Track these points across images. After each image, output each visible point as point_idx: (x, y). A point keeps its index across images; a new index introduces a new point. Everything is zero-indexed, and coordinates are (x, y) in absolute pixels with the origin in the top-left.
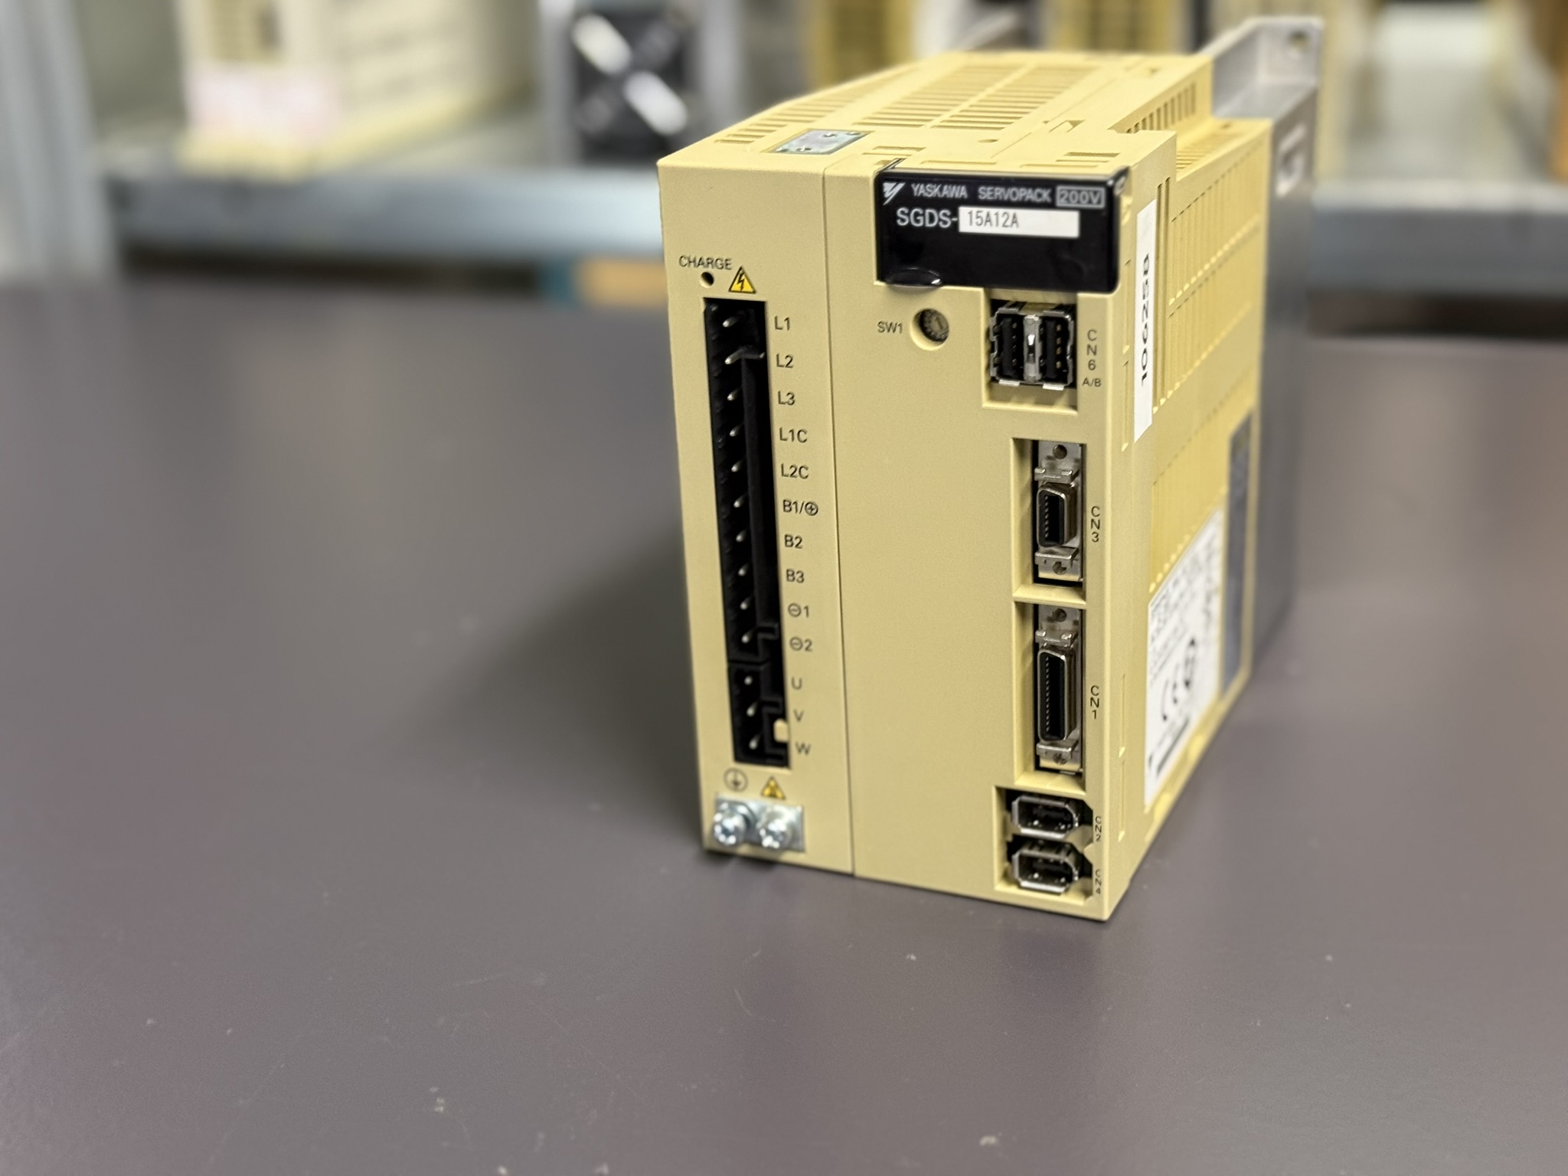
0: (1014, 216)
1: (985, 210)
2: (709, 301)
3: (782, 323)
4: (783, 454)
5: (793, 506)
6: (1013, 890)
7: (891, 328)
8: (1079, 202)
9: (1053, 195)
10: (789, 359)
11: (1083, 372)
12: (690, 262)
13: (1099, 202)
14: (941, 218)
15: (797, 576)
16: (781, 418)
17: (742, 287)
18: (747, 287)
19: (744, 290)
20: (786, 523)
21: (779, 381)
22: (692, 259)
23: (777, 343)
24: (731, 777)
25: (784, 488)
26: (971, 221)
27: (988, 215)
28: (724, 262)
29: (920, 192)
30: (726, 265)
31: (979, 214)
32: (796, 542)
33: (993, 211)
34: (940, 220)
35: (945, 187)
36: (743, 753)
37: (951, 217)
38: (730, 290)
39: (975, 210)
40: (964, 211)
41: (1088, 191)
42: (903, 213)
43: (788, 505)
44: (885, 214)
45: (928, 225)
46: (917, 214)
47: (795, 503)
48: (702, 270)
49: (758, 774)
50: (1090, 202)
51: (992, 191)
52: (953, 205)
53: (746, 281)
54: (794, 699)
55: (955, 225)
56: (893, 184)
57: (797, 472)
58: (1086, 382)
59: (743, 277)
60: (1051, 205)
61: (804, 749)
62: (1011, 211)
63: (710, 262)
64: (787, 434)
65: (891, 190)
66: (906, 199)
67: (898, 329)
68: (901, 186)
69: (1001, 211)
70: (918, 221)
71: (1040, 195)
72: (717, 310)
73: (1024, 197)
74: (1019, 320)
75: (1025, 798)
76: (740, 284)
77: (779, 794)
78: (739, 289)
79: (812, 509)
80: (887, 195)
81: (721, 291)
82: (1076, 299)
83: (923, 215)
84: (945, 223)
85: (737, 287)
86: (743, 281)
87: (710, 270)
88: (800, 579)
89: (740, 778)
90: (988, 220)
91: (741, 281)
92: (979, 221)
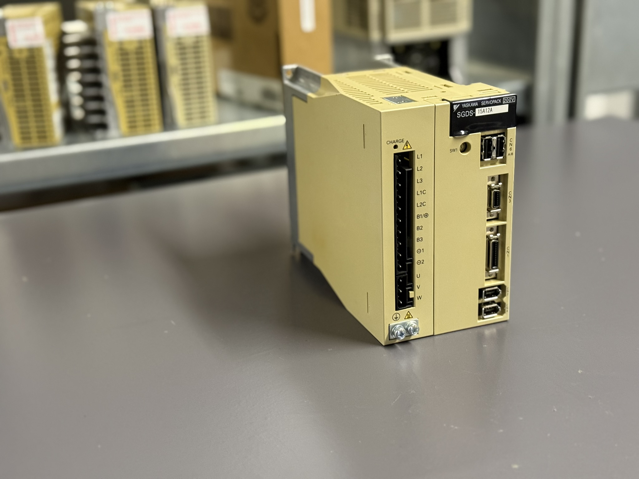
0: (491, 109)
1: (483, 108)
2: (395, 154)
3: (420, 156)
4: (417, 199)
5: (420, 216)
6: (482, 321)
7: (454, 150)
8: (509, 101)
9: (502, 101)
10: (421, 167)
11: (508, 151)
12: (390, 142)
13: (514, 101)
14: (471, 113)
16: (417, 187)
17: (407, 147)
18: (409, 147)
20: (417, 222)
21: (417, 175)
22: (391, 141)
23: (417, 163)
24: (395, 316)
25: (417, 211)
26: (479, 113)
27: (484, 109)
28: (402, 140)
29: (464, 106)
30: (402, 141)
31: (481, 110)
32: (420, 228)
33: (485, 108)
34: (470, 114)
35: (472, 103)
36: (399, 307)
37: (473, 112)
38: (403, 149)
39: (480, 109)
40: (477, 110)
41: (511, 98)
42: (459, 114)
43: (418, 216)
44: (453, 114)
45: (466, 116)
46: (463, 113)
47: (421, 215)
48: (394, 144)
49: (403, 312)
50: (512, 101)
51: (485, 102)
52: (474, 108)
53: (409, 145)
54: (417, 282)
55: (474, 114)
56: (457, 105)
57: (422, 205)
58: (509, 154)
59: (408, 144)
60: (501, 104)
61: (420, 298)
62: (490, 107)
63: (397, 141)
64: (419, 193)
65: (455, 107)
66: (458, 110)
67: (456, 150)
68: (459, 105)
69: (487, 108)
70: (463, 115)
71: (498, 101)
72: (398, 156)
73: (494, 103)
74: (490, 140)
75: (487, 290)
77: (411, 317)
78: (406, 148)
79: (426, 215)
80: (454, 109)
81: (399, 150)
82: (507, 130)
83: (465, 113)
84: (471, 114)
85: (405, 147)
87: (397, 144)
88: (421, 240)
89: (398, 316)
90: (484, 111)
91: (407, 145)
92: (481, 112)
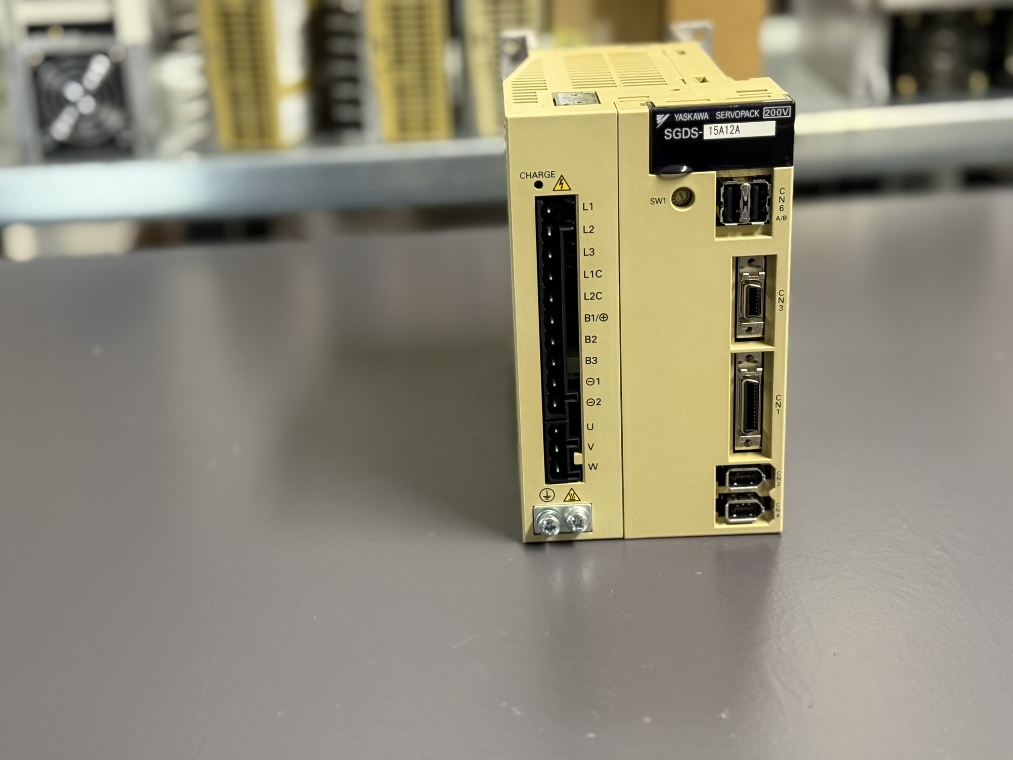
0: (738, 127)
1: (719, 125)
2: (537, 198)
3: (588, 206)
4: (585, 286)
5: (591, 318)
6: (724, 526)
7: (659, 201)
8: (776, 115)
9: (761, 113)
10: (592, 227)
11: (776, 212)
12: (527, 175)
13: (788, 114)
14: (693, 133)
15: (592, 360)
16: (584, 264)
17: (562, 188)
18: (565, 187)
19: (563, 189)
20: (586, 329)
21: (584, 242)
22: (529, 174)
23: (584, 219)
24: (544, 494)
25: (585, 307)
26: (710, 133)
27: (722, 128)
28: (550, 174)
29: (680, 118)
30: (552, 175)
31: (716, 128)
32: (592, 339)
33: (724, 125)
34: (691, 133)
35: (695, 114)
36: (552, 477)
37: (698, 132)
38: (554, 190)
39: (713, 126)
40: (706, 127)
41: (782, 109)
42: (668, 132)
43: (588, 318)
44: (656, 133)
45: (684, 137)
46: (677, 132)
47: (593, 315)
48: (535, 179)
49: (561, 489)
50: (783, 114)
51: (725, 114)
52: (700, 124)
53: (565, 183)
54: (588, 437)
55: (701, 136)
56: (663, 115)
57: (595, 297)
58: (778, 218)
59: (563, 181)
60: (760, 119)
61: (593, 467)
62: (735, 125)
63: (541, 174)
64: (589, 274)
65: (661, 119)
66: (667, 124)
67: (663, 200)
68: (668, 116)
69: (729, 125)
70: (677, 136)
71: (753, 113)
72: (543, 203)
73: (743, 116)
74: (737, 188)
75: (733, 470)
76: (561, 186)
77: (576, 499)
78: (560, 189)
79: (604, 317)
80: (658, 122)
81: (547, 191)
82: (773, 171)
83: (681, 132)
84: (694, 135)
85: (558, 187)
86: (562, 184)
87: (541, 179)
88: (595, 362)
89: (550, 493)
90: (722, 130)
91: (561, 184)
92: (716, 132)
